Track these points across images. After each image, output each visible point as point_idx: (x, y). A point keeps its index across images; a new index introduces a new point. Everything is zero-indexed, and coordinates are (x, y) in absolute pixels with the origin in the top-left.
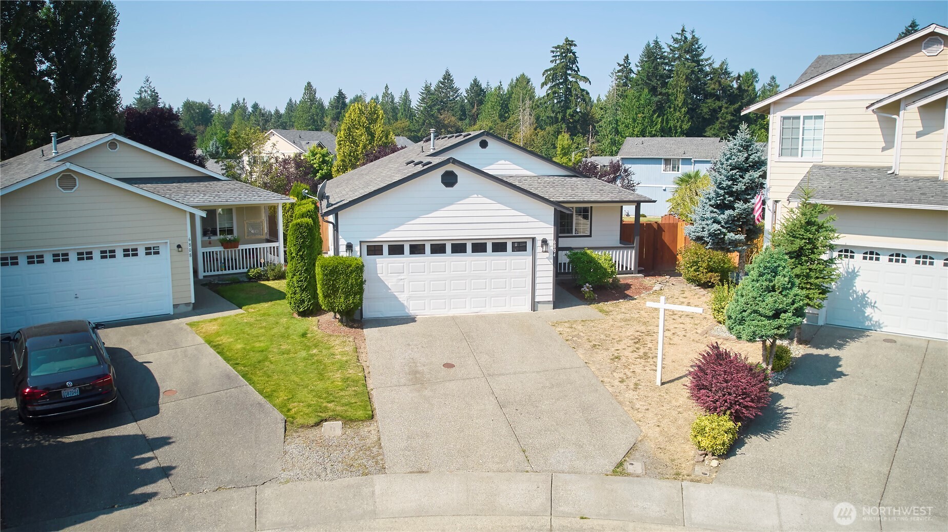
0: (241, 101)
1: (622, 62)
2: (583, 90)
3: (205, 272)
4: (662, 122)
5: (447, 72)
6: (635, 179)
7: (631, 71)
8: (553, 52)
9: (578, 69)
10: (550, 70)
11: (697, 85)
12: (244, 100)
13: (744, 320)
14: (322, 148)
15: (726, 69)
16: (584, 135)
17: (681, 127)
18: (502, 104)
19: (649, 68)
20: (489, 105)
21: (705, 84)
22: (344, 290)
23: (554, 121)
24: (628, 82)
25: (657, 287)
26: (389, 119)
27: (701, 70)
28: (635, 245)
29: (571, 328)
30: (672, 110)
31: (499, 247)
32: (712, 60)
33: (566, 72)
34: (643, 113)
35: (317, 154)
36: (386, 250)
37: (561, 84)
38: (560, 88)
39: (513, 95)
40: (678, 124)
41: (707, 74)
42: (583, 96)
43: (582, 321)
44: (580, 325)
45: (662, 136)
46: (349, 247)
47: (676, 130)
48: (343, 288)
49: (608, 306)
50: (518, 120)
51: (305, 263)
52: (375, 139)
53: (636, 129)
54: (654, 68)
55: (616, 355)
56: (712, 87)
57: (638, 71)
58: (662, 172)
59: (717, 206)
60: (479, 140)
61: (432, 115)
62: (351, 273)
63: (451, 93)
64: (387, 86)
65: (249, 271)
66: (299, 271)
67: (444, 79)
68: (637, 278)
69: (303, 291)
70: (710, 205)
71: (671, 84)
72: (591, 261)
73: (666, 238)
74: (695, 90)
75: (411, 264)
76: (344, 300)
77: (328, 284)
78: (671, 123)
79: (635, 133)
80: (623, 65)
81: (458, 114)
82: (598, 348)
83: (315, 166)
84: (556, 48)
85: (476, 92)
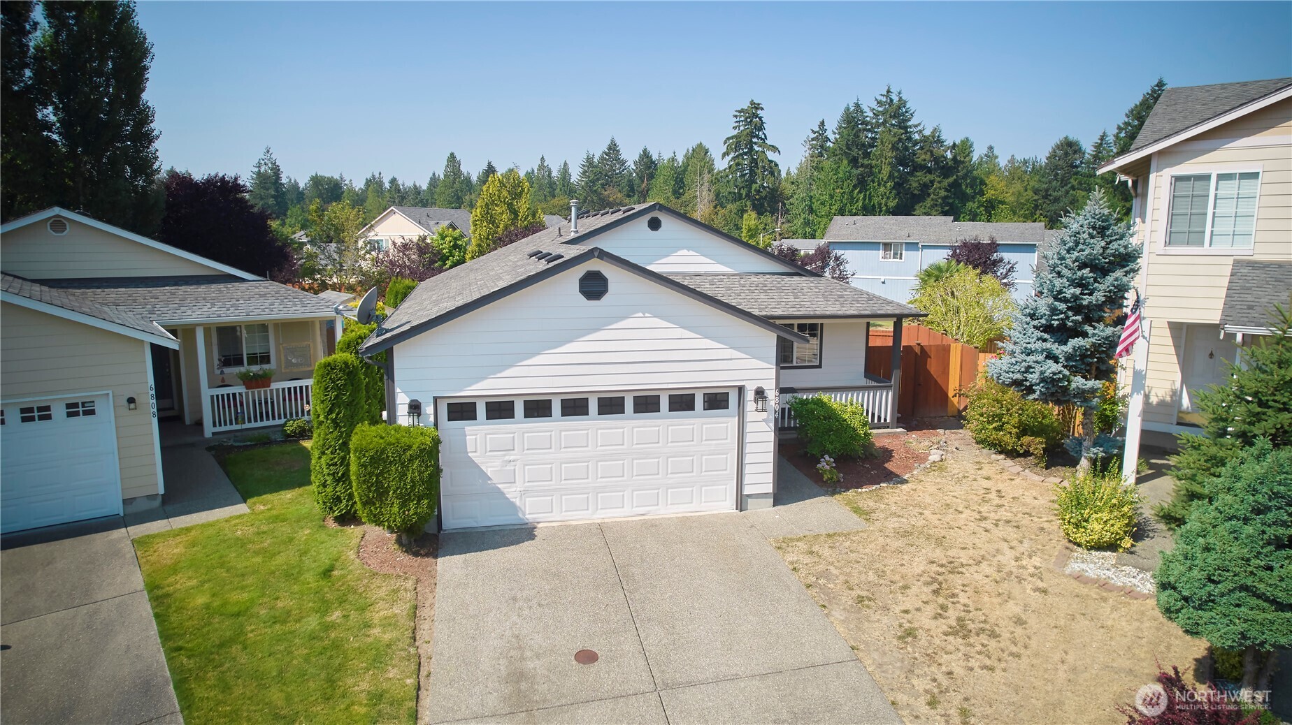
0: (377, 176)
1: (817, 129)
2: (771, 162)
3: (214, 425)
4: (864, 199)
5: (612, 141)
6: (849, 268)
7: (827, 139)
8: (736, 116)
9: (765, 136)
10: (732, 138)
11: (904, 156)
12: (380, 174)
13: (1213, 601)
14: (454, 229)
15: (939, 137)
16: (773, 214)
17: (886, 205)
18: (677, 178)
19: (849, 135)
20: (661, 179)
21: (915, 155)
22: (398, 492)
23: (738, 197)
24: (824, 152)
25: (935, 456)
26: (545, 196)
27: (909, 139)
28: (892, 383)
29: (812, 553)
30: (875, 184)
31: (682, 402)
32: (922, 126)
33: (751, 140)
34: (842, 188)
35: (446, 236)
36: (481, 410)
37: (745, 154)
38: (743, 159)
39: (689, 168)
40: (883, 202)
41: (916, 143)
42: (771, 168)
43: (828, 535)
44: (827, 546)
45: (864, 215)
46: (415, 408)
47: (881, 208)
48: (397, 488)
49: (864, 496)
50: (695, 197)
51: (342, 433)
52: (519, 218)
53: (834, 207)
54: (854, 135)
55: (907, 625)
56: (922, 157)
57: (836, 138)
58: (881, 259)
59: (1048, 329)
60: (648, 217)
61: (595, 191)
62: (411, 460)
63: (618, 166)
64: (543, 158)
65: (286, 423)
66: (330, 446)
67: (609, 149)
68: (895, 435)
69: (338, 481)
70: (1034, 327)
71: (875, 155)
72: (831, 415)
73: (933, 367)
74: (902, 161)
75: (526, 435)
76: (400, 510)
77: (368, 482)
78: (875, 200)
79: (833, 211)
80: (818, 132)
81: (625, 189)
82: (868, 607)
83: (444, 251)
84: (740, 112)
85: (646, 164)
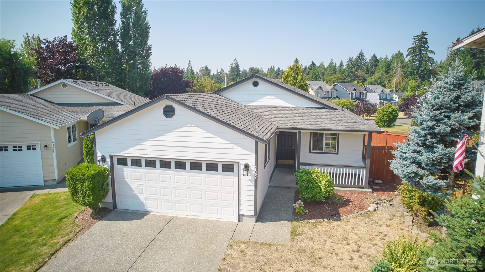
2: (430, 58)
5: (361, 51)
8: (414, 39)
9: (428, 47)
10: (411, 48)
18: (387, 66)
20: (380, 67)
22: (81, 192)
23: (413, 74)
24: (458, 52)
25: (371, 208)
26: (332, 74)
28: (366, 166)
29: (242, 252)
31: (212, 167)
33: (421, 49)
36: (129, 162)
37: (418, 55)
38: (416, 57)
39: (393, 62)
42: (430, 60)
43: (262, 244)
46: (102, 159)
48: (81, 190)
50: (394, 74)
61: (352, 72)
63: (363, 61)
64: (332, 59)
67: (360, 55)
68: (365, 193)
75: (146, 174)
81: (365, 71)
84: (416, 37)
85: (374, 60)
